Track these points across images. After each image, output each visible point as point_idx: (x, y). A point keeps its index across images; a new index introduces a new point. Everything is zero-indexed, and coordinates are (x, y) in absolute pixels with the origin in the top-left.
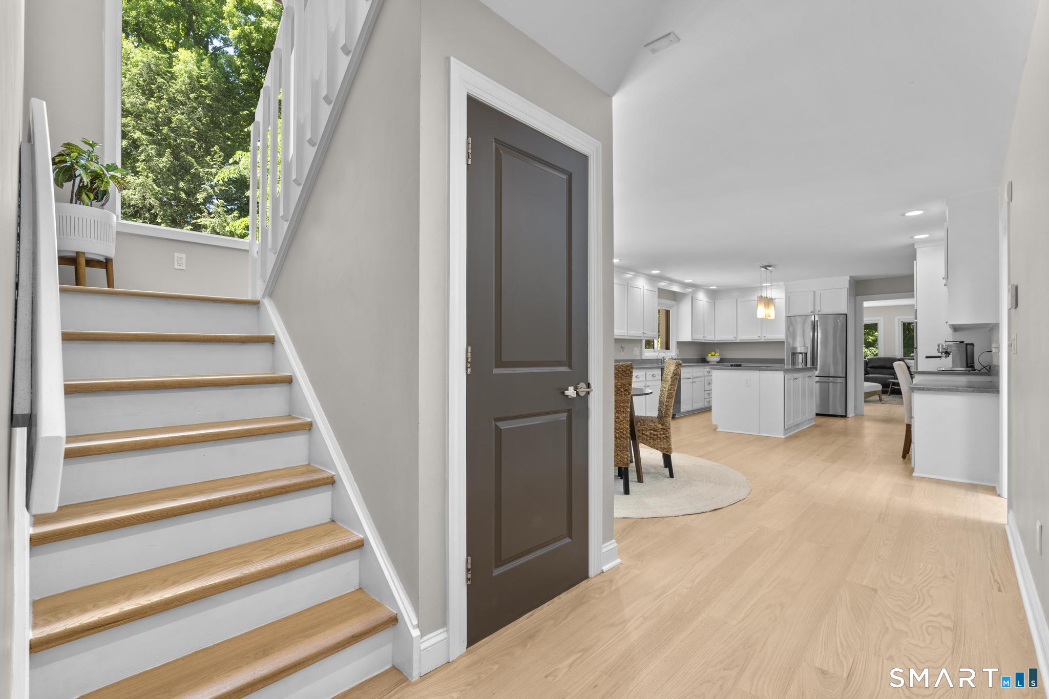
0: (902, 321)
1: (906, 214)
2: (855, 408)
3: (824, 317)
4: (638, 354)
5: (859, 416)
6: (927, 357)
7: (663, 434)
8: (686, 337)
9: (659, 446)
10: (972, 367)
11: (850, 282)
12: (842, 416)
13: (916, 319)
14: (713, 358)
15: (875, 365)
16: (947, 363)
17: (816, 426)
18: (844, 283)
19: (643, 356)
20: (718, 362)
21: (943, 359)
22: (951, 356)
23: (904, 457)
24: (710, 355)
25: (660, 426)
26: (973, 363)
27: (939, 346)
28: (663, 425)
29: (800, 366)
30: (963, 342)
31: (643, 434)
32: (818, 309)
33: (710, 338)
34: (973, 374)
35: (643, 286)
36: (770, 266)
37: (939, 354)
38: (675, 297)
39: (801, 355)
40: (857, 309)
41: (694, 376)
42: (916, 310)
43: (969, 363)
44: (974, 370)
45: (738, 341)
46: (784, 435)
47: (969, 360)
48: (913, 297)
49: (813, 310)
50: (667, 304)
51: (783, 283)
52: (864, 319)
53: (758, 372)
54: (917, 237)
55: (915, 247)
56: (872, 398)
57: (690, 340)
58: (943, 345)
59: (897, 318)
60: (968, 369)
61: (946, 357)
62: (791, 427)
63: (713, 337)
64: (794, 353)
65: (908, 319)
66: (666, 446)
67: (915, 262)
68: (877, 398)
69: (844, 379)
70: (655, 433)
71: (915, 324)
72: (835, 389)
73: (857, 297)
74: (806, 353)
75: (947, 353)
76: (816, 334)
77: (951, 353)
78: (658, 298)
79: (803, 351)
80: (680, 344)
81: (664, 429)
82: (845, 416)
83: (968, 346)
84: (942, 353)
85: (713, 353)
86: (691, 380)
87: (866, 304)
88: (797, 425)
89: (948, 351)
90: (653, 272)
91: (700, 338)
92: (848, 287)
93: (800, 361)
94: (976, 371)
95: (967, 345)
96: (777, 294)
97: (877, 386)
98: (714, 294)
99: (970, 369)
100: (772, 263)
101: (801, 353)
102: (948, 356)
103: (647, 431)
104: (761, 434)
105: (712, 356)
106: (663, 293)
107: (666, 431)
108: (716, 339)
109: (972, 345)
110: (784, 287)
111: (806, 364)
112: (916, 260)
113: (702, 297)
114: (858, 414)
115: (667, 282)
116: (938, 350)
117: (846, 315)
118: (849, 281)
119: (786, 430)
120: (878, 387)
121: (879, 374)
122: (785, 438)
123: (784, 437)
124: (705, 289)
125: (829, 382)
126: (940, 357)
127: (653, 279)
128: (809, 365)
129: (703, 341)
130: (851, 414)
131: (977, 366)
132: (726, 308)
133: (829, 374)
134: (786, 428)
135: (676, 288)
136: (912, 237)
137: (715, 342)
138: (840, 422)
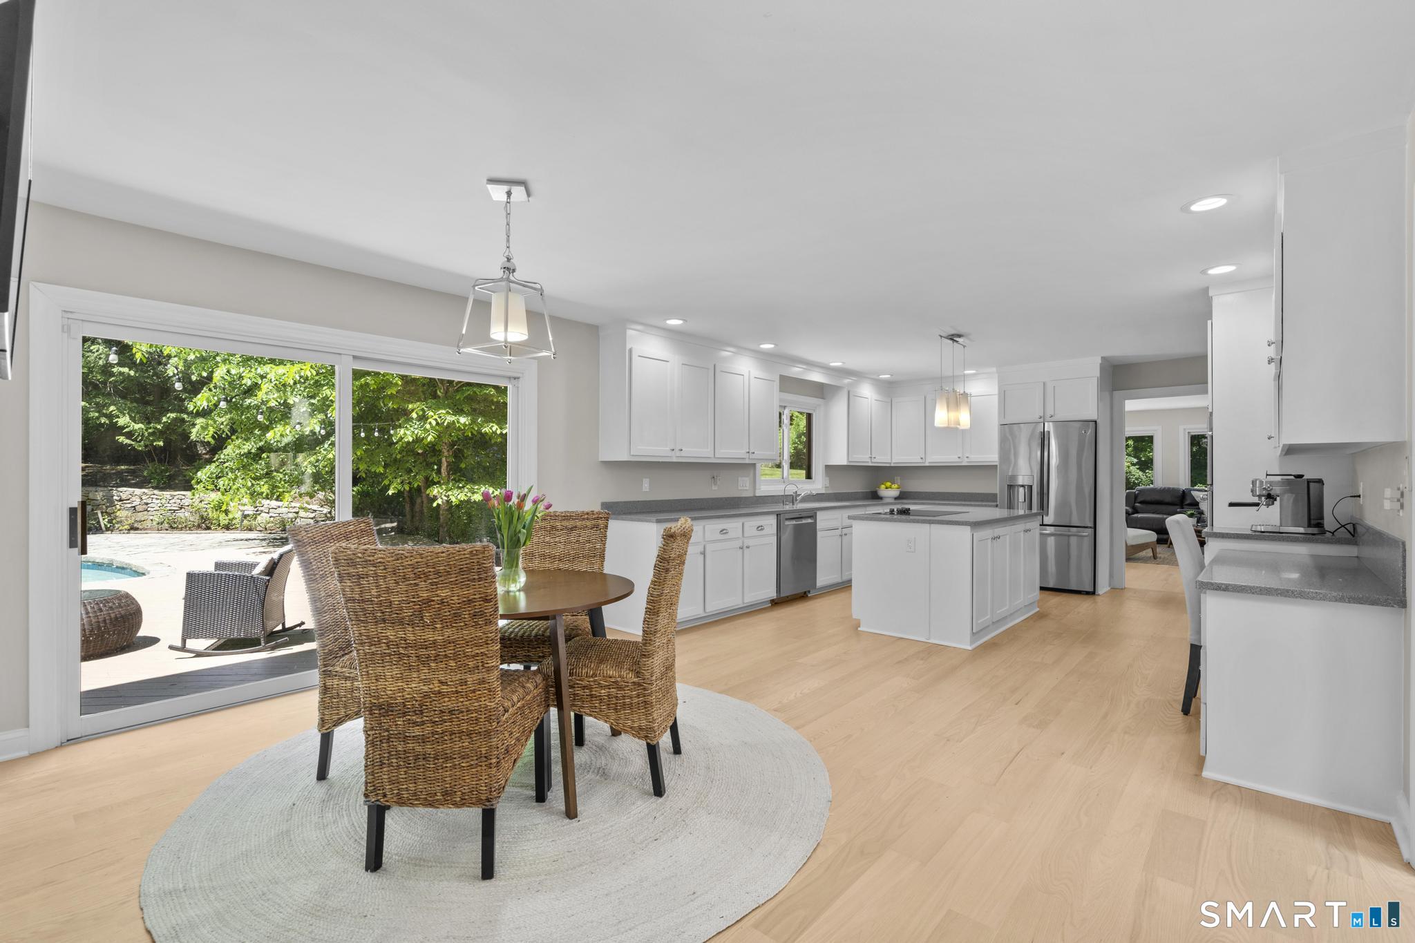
0: (1189, 433)
1: (1195, 208)
2: (1111, 576)
3: (1062, 425)
4: (747, 488)
5: (1118, 591)
6: (1231, 505)
7: (638, 696)
8: (840, 458)
9: (629, 723)
10: (1320, 525)
11: (1103, 368)
12: (1087, 593)
13: (1211, 430)
14: (889, 491)
15: (1148, 498)
16: (1270, 516)
17: (1040, 616)
18: (1092, 368)
19: (757, 491)
20: (896, 499)
21: (1263, 508)
22: (1277, 503)
23: (1186, 710)
24: (883, 486)
25: (631, 677)
26: (1322, 518)
27: (1254, 483)
28: (638, 674)
29: (1021, 512)
30: (1301, 476)
31: (591, 696)
32: (1049, 412)
33: (882, 459)
34: (1323, 542)
35: (749, 372)
36: (959, 336)
37: (1256, 500)
38: (821, 391)
39: (1021, 490)
40: (1116, 415)
41: (844, 524)
42: (1211, 414)
43: (1312, 517)
44: (1323, 532)
45: (927, 464)
46: (972, 643)
47: (1312, 513)
48: (1206, 392)
49: (1042, 415)
50: (808, 402)
51: (994, 369)
52: (1127, 429)
53: (927, 526)
54: (1213, 272)
55: (1210, 294)
56: (1142, 554)
57: (844, 462)
58: (1261, 482)
59: (1181, 428)
60: (1310, 530)
61: (1268, 505)
62: (988, 626)
63: (889, 457)
64: (1011, 486)
65: (1199, 428)
66: (644, 723)
67: (1209, 322)
68: (1149, 553)
69: (1090, 531)
70: (620, 693)
71: (1209, 440)
72: (1078, 545)
73: (1114, 392)
74: (1031, 486)
75: (1271, 498)
76: (1046, 454)
77: (1278, 498)
78: (780, 391)
79: (1027, 482)
80: (830, 469)
81: (639, 685)
82: (1093, 593)
83: (1312, 485)
84: (1260, 496)
85: (888, 484)
86: (838, 532)
87: (1131, 405)
88: (1003, 620)
89: (1272, 493)
90: (762, 346)
91: (863, 458)
92: (1099, 376)
93: (1021, 498)
94: (1328, 535)
95: (1309, 482)
96: (983, 388)
97: (1152, 534)
98: (890, 388)
99: (1315, 530)
100: (961, 331)
101: (1023, 486)
102: (1273, 504)
103: (602, 687)
104: (933, 641)
105: (886, 488)
106: (788, 384)
107: (645, 689)
108: (894, 461)
109: (1320, 482)
110: (997, 375)
111: (1030, 508)
112: (1211, 318)
113: (867, 393)
114: (1117, 587)
115: (804, 367)
116: (1252, 491)
117: (1096, 422)
118: (1101, 364)
119: (975, 635)
120: (1150, 536)
121: (1153, 513)
122: (973, 650)
123: (970, 648)
124: (872, 379)
125: (1069, 536)
126: (1257, 505)
127: (767, 359)
128: (1035, 510)
129: (870, 464)
130: (1103, 587)
131: (1329, 524)
132: (908, 410)
133: (1070, 521)
134: (974, 631)
135: (816, 377)
136: (1204, 272)
137: (892, 465)
138: (1082, 606)
